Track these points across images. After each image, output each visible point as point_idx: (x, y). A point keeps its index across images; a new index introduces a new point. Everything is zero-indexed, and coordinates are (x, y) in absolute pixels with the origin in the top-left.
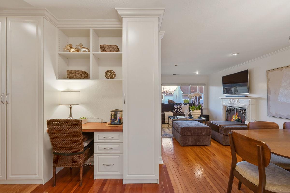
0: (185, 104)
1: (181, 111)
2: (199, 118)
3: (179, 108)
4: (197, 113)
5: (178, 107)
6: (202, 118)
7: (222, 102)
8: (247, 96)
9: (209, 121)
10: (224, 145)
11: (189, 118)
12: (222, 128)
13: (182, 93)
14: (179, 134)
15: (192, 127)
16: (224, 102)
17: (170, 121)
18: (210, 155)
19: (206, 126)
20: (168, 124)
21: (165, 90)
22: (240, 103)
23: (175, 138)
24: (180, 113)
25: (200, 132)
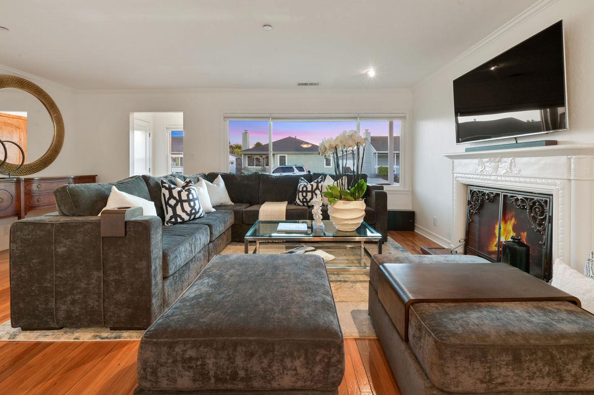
3: (312, 192)
5: (309, 188)
7: (453, 170)
8: (555, 143)
13: (376, 152)
16: (458, 169)
22: (523, 173)
25: (263, 369)
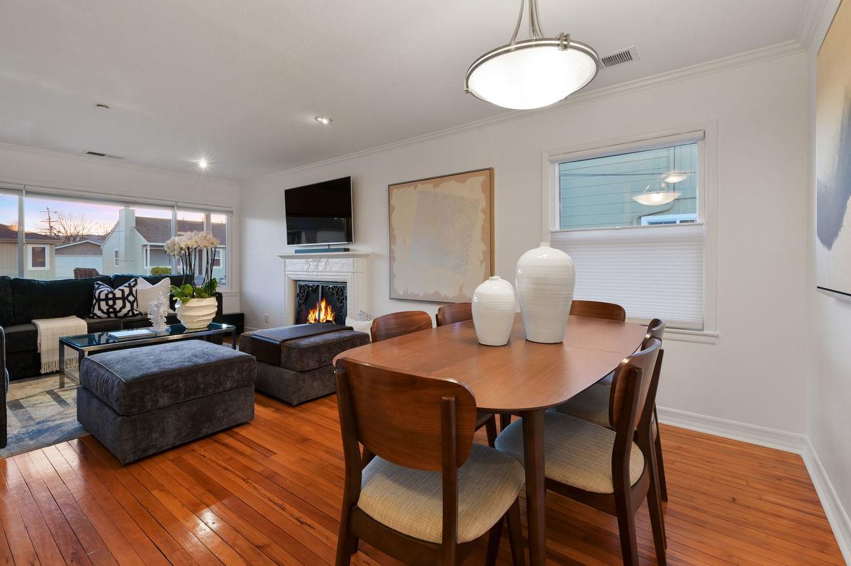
0: (153, 280)
1: (132, 309)
2: (210, 327)
3: (124, 298)
4: (200, 311)
5: (118, 293)
6: (220, 327)
7: (285, 268)
8: (347, 250)
9: (247, 333)
10: (297, 405)
11: (172, 334)
12: (289, 349)
13: (146, 242)
14: (114, 411)
15: (179, 369)
16: (289, 268)
17: (66, 357)
18: (253, 460)
19: (238, 353)
20: (60, 372)
21: (63, 231)
22: (332, 269)
23: (92, 435)
24: (126, 315)
25: (215, 380)
